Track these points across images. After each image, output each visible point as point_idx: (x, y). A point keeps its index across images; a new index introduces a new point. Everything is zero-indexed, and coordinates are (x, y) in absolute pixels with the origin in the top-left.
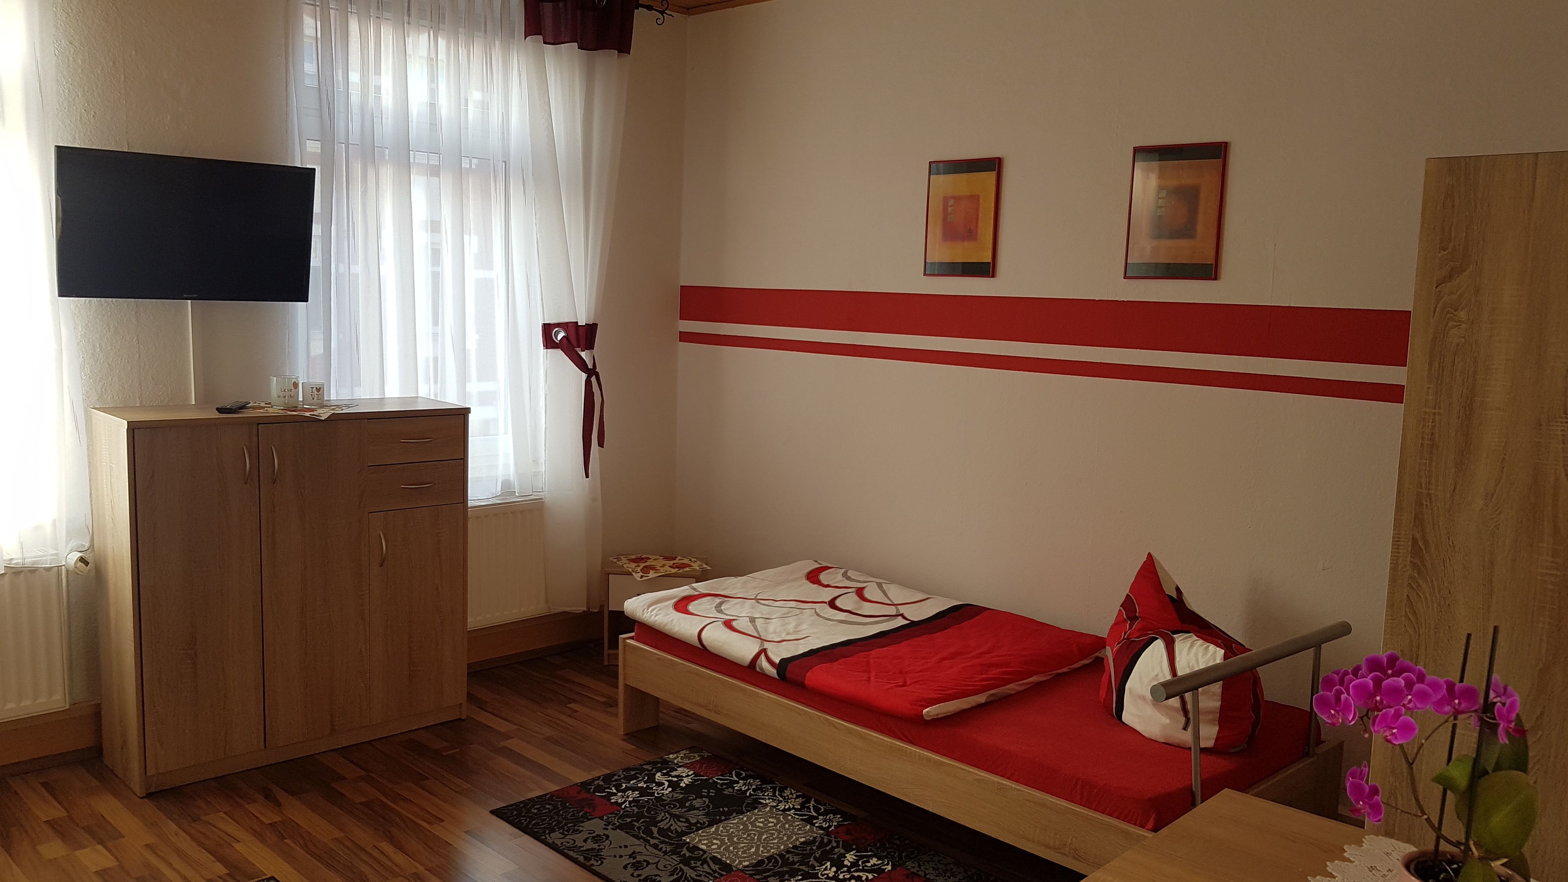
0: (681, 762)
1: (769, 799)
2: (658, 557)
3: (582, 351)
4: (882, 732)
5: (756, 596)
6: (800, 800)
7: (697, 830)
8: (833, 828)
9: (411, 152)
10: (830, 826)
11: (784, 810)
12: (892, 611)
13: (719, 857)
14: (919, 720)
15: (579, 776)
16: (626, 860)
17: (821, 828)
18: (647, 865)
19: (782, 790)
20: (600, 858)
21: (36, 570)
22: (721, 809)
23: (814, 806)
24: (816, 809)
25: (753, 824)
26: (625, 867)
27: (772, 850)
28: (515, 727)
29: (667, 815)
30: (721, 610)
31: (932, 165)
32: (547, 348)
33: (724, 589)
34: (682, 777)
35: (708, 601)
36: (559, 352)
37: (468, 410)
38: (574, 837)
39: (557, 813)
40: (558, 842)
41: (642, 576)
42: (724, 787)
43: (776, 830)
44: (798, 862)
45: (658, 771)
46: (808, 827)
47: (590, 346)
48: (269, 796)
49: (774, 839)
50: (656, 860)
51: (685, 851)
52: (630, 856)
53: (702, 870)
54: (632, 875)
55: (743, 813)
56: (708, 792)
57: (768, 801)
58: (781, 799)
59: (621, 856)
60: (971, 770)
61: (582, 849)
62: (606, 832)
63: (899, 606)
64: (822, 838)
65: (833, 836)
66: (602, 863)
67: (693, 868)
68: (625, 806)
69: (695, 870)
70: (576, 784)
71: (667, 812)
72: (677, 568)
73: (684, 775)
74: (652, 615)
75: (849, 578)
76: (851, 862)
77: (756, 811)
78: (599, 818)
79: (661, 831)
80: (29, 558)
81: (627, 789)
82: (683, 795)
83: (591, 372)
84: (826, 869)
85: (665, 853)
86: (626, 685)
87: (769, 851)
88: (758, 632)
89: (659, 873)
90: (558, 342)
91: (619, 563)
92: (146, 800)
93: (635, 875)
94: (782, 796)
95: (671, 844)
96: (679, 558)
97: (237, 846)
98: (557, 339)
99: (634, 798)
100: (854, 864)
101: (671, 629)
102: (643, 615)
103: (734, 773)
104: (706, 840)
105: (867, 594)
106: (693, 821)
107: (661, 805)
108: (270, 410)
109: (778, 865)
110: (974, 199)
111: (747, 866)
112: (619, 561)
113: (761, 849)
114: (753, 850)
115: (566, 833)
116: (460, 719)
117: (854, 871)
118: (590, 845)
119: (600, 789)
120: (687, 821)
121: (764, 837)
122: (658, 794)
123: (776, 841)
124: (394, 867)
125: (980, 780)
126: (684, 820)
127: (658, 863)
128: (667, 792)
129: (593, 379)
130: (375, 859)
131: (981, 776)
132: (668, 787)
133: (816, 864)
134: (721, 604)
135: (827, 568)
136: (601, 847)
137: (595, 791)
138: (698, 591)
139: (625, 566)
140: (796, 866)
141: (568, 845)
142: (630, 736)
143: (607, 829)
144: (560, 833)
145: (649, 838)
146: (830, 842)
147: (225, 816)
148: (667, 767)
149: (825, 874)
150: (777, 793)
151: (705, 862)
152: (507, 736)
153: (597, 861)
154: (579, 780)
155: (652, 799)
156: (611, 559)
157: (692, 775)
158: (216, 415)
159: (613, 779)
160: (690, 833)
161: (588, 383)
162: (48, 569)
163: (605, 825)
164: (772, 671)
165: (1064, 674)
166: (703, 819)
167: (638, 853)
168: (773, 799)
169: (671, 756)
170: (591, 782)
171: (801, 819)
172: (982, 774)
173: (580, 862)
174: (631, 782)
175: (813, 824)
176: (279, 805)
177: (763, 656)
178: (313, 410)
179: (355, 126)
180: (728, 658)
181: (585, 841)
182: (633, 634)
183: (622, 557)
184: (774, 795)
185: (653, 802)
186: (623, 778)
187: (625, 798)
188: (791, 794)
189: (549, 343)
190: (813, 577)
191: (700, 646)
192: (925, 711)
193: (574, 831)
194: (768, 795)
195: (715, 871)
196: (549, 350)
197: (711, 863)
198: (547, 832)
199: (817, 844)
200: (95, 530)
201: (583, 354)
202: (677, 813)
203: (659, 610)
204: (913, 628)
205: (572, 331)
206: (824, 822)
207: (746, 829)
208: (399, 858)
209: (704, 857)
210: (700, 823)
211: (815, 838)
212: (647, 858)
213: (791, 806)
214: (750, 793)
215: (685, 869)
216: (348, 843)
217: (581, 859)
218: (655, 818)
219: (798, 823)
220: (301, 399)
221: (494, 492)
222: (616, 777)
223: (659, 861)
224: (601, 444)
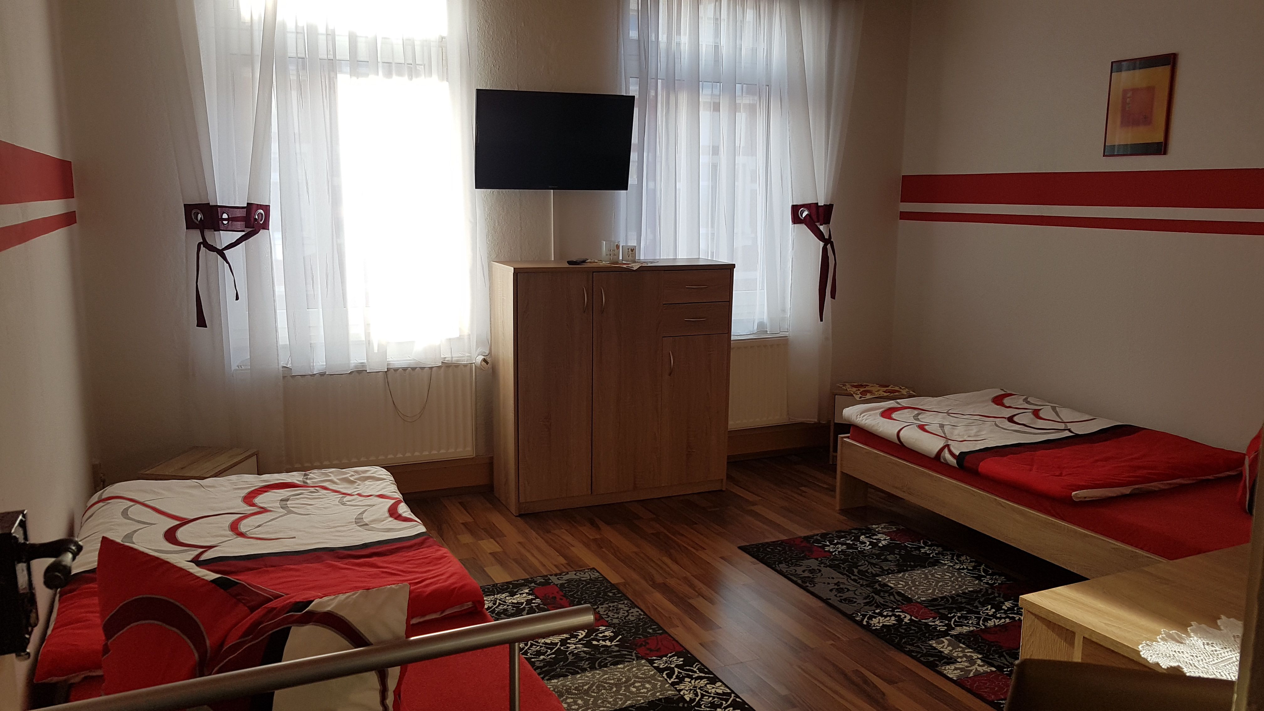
0: (881, 531)
1: (947, 561)
2: (875, 385)
3: (821, 225)
4: (1040, 511)
5: (948, 411)
6: (973, 564)
7: (889, 574)
8: (997, 584)
9: (700, 83)
10: (994, 583)
11: (959, 569)
12: (1062, 426)
13: (903, 592)
14: (1068, 501)
15: (803, 532)
16: (832, 586)
17: (987, 583)
18: (847, 591)
19: (959, 557)
20: (812, 581)
21: (458, 366)
22: (909, 563)
23: (983, 569)
24: (984, 571)
25: (933, 575)
26: (831, 590)
27: (946, 593)
28: (760, 498)
29: (866, 563)
30: (918, 419)
31: (1114, 64)
32: (794, 224)
33: (922, 405)
34: (881, 540)
35: (909, 412)
36: (803, 227)
37: (733, 266)
38: (796, 568)
39: (785, 553)
40: (785, 570)
41: (861, 397)
42: (913, 549)
43: (951, 581)
44: (964, 602)
45: (862, 534)
46: (977, 582)
47: (827, 221)
48: (593, 524)
49: (949, 586)
50: (855, 589)
51: (877, 586)
52: (835, 584)
53: (889, 599)
54: (836, 595)
55: (925, 567)
56: (900, 552)
57: (946, 562)
58: (957, 562)
59: (829, 584)
60: (1110, 541)
61: (801, 576)
62: (819, 568)
63: (1067, 424)
64: (987, 590)
65: (996, 590)
66: (814, 586)
67: (882, 597)
68: (835, 554)
69: (884, 599)
70: (800, 537)
71: (867, 561)
72: (889, 392)
73: (882, 539)
74: (863, 420)
75: (1028, 403)
76: (1008, 607)
77: (936, 567)
78: (815, 559)
79: (860, 572)
80: (455, 357)
81: (838, 543)
82: (879, 552)
83: (827, 241)
84: (987, 609)
85: (862, 585)
86: (842, 472)
87: (942, 593)
88: (945, 434)
89: (856, 596)
90: (803, 219)
91: (844, 387)
92: (519, 518)
93: (838, 595)
94: (958, 560)
95: (867, 581)
96: (892, 386)
97: (572, 548)
98: (802, 216)
99: (842, 550)
100: (1009, 609)
101: (877, 429)
102: (857, 419)
103: (922, 541)
104: (894, 581)
105: (1041, 414)
106: (886, 568)
107: (862, 556)
108: (601, 264)
109: (949, 602)
110: (1150, 90)
111: (924, 601)
112: (844, 386)
113: (937, 591)
114: (930, 591)
115: (790, 565)
116: (721, 491)
117: (1010, 614)
118: (807, 574)
119: (818, 541)
120: (881, 568)
121: (940, 584)
122: (860, 549)
123: (949, 588)
124: (671, 572)
125: (1117, 548)
126: (879, 567)
127: (855, 591)
128: (868, 548)
129: (829, 246)
130: (659, 566)
131: (1117, 545)
132: (869, 545)
133: (979, 605)
134: (918, 414)
135: (1011, 395)
136: (815, 576)
137: (814, 542)
138: (901, 405)
139: (848, 389)
140: (963, 605)
141: (791, 572)
142: (843, 511)
143: (820, 566)
144: (786, 565)
145: (850, 575)
146: (993, 593)
147: (565, 531)
148: (870, 533)
149: (985, 613)
150: (955, 558)
151: (892, 594)
152: (754, 504)
153: (811, 584)
154: (803, 535)
155: (855, 552)
156: (839, 385)
157: (888, 539)
158: (567, 265)
159: (828, 537)
160: (883, 575)
161: (825, 250)
162: (465, 365)
163: (819, 564)
164: (953, 461)
165: (1208, 480)
166: (893, 568)
167: (841, 583)
168: (951, 561)
169: (874, 526)
170: (811, 537)
171: (972, 576)
172: (1119, 544)
173: (798, 583)
174: (842, 540)
175: (982, 581)
176: (600, 529)
177: (946, 450)
178: (628, 264)
179: (662, 65)
180: (919, 451)
181: (804, 571)
182: (849, 435)
183: (847, 384)
184: (952, 558)
185: (856, 553)
186: (836, 537)
187: (836, 549)
188: (967, 559)
189: (796, 219)
190: (998, 401)
191: (898, 442)
192: (1073, 493)
193: (796, 565)
194: (947, 558)
195: (899, 601)
196: (795, 225)
197: (895, 594)
198: (777, 563)
199: (982, 593)
200: (492, 341)
201: (821, 228)
202: (874, 562)
203: (869, 416)
204: (1077, 438)
205: (814, 211)
206: (990, 580)
207: (926, 578)
208: (675, 567)
209: (891, 591)
210: (891, 570)
211: (982, 589)
212: (849, 587)
213: (965, 567)
214: (933, 555)
215: (876, 597)
216: (642, 555)
217: (800, 582)
218: (857, 563)
219: (969, 578)
220: (621, 258)
221: (752, 330)
222: (831, 535)
223: (857, 590)
224: (833, 296)
